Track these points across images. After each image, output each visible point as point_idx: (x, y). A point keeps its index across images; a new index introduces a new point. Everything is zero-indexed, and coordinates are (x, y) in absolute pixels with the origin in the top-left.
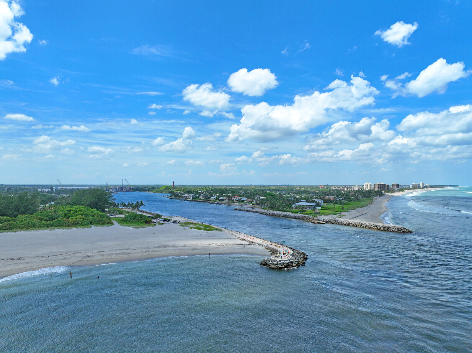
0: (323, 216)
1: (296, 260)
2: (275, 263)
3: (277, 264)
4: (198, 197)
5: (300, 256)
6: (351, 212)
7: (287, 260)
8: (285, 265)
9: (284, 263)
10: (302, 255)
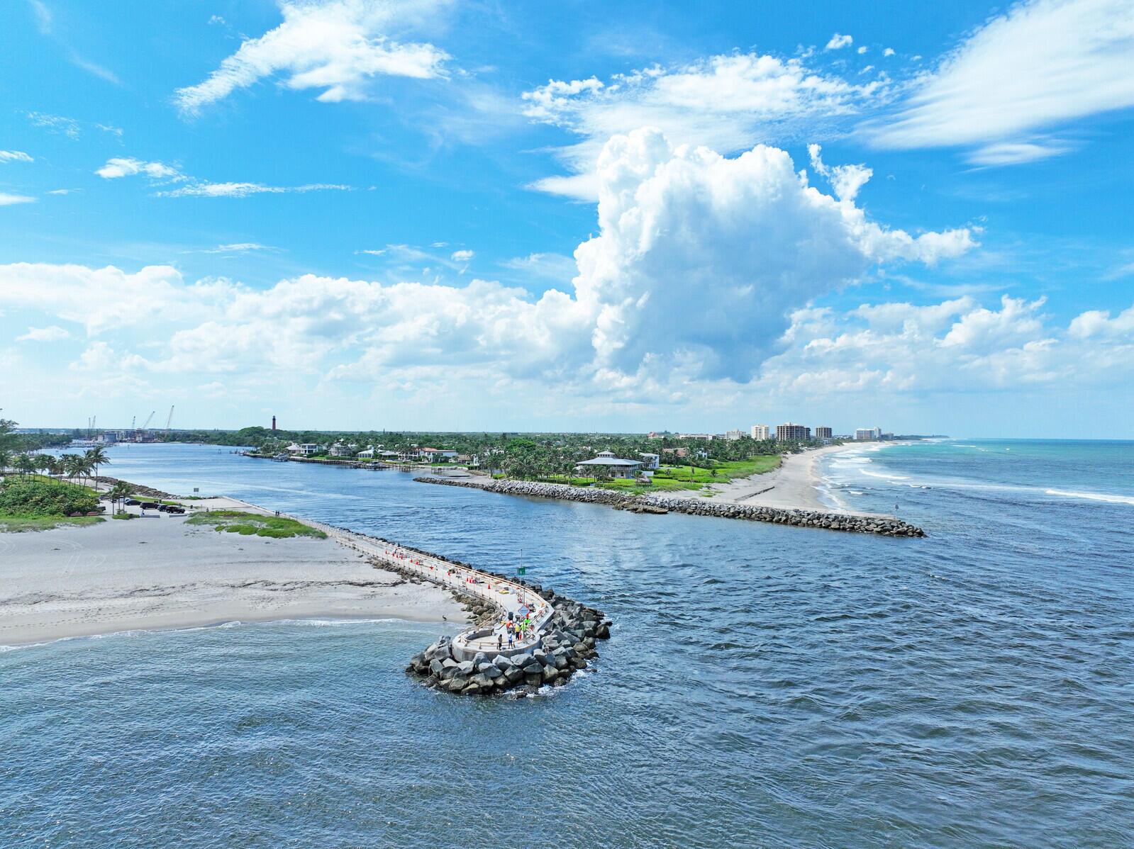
0: (660, 493)
1: (561, 649)
2: (466, 665)
3: (475, 671)
4: (326, 453)
5: (581, 626)
6: (734, 484)
7: (521, 652)
8: (508, 673)
9: (503, 667)
10: (589, 624)
